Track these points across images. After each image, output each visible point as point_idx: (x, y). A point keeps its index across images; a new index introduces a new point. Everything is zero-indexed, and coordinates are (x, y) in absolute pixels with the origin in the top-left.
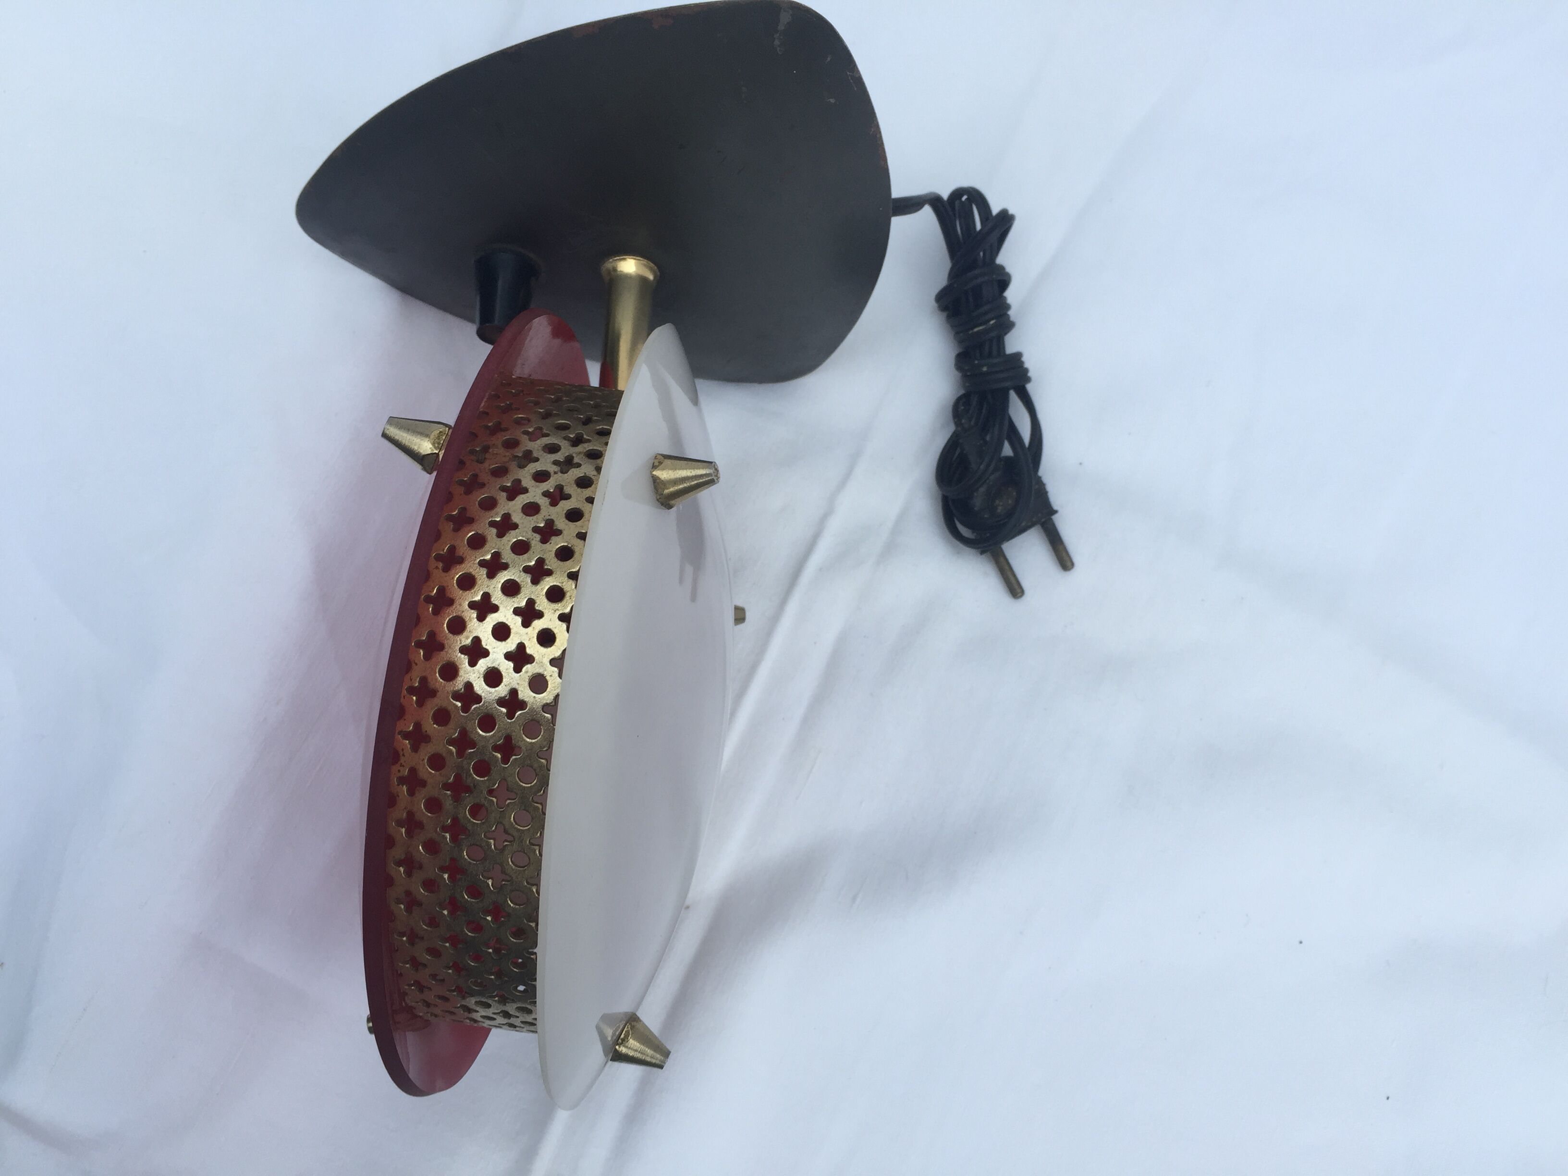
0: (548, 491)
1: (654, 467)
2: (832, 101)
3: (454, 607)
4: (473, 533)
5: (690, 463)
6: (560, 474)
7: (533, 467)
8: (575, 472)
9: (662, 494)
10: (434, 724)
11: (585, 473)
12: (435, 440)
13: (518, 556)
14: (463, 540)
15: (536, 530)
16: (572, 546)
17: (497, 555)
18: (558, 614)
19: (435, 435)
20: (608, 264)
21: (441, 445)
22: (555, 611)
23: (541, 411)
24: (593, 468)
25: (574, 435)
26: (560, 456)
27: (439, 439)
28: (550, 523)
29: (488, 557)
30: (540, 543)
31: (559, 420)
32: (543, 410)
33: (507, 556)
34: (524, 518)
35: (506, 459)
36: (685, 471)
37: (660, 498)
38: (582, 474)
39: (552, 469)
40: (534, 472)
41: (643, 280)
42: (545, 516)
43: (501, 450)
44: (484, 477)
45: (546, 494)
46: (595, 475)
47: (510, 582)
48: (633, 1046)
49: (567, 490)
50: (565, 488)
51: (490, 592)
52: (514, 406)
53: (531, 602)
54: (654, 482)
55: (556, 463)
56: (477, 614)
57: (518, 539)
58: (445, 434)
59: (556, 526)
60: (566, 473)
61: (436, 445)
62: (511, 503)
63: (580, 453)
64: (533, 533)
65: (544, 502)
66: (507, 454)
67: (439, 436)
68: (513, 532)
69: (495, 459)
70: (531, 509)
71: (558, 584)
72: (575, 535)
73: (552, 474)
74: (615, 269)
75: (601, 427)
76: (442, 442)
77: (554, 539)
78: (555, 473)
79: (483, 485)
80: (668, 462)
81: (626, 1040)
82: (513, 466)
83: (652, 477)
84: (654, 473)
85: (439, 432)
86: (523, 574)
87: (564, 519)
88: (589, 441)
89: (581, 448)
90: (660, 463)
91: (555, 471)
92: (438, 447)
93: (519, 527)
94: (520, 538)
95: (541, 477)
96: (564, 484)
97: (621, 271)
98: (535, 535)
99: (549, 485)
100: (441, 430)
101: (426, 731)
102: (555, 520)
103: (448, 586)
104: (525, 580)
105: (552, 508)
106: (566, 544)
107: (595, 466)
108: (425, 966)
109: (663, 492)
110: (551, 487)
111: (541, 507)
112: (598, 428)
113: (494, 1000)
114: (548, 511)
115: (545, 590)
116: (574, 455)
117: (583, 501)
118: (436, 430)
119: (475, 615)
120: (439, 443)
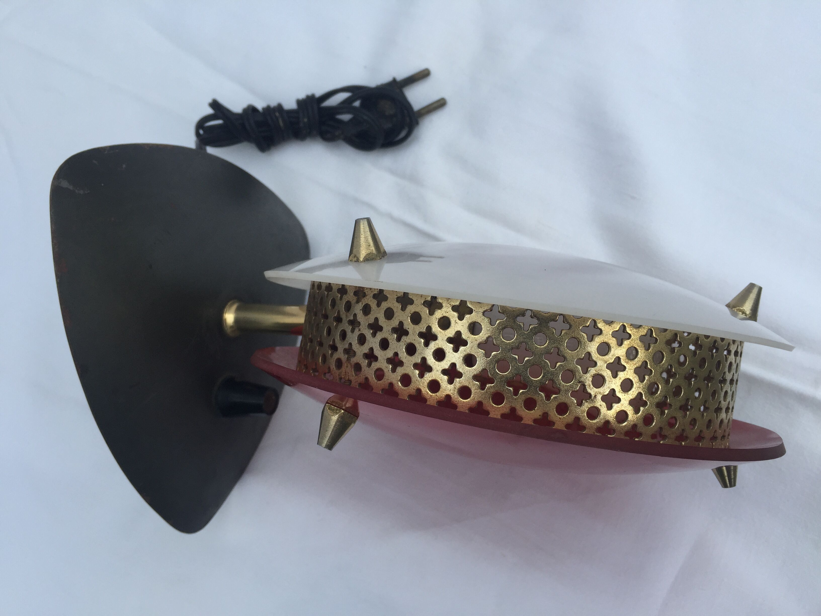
0: (371, 334)
1: (358, 260)
2: (124, 166)
3: (452, 395)
4: (399, 383)
5: (355, 236)
6: (361, 327)
7: (356, 346)
8: (359, 317)
9: (376, 255)
10: (535, 410)
11: (360, 310)
12: (334, 412)
13: (417, 350)
14: (405, 390)
15: (399, 339)
16: (411, 314)
17: (416, 366)
18: (458, 320)
19: (331, 412)
20: (229, 331)
21: (338, 408)
22: (456, 323)
23: (317, 348)
24: (357, 305)
25: (334, 322)
26: (348, 329)
27: (334, 410)
28: (394, 330)
29: (417, 372)
30: (408, 336)
31: (324, 335)
32: (317, 347)
33: (417, 359)
34: (390, 349)
35: (349, 366)
36: (361, 239)
37: (379, 257)
38: (361, 312)
39: (357, 333)
40: (358, 345)
41: (238, 310)
42: (389, 334)
43: (343, 369)
44: (361, 379)
45: (374, 335)
46: (362, 303)
47: (434, 356)
48: (747, 307)
49: (372, 321)
50: (370, 322)
51: (441, 369)
52: (314, 367)
53: (450, 340)
54: (368, 260)
55: (353, 331)
56: (457, 378)
57: (404, 351)
58: (330, 406)
59: (397, 325)
60: (360, 323)
61: (338, 411)
62: (379, 358)
63: (346, 316)
64: (401, 341)
65: (380, 336)
66: (346, 365)
67: (332, 410)
68: (400, 355)
69: (348, 373)
70: (384, 344)
71: (437, 322)
72: (403, 312)
73: (360, 332)
74: (232, 327)
75: (330, 306)
76: (336, 408)
77: (406, 327)
78: (359, 330)
79: (367, 379)
80: (354, 251)
81: (743, 311)
82: (354, 360)
83: (364, 261)
84: (361, 259)
85: (329, 410)
86: (429, 347)
87: (392, 320)
88: (339, 312)
89: (343, 316)
90: (355, 256)
91: (358, 331)
92: (339, 410)
93: (396, 351)
94: (404, 350)
95: (362, 340)
96: (368, 324)
97: (233, 324)
98: (402, 340)
99: (368, 333)
100: (327, 408)
101: (540, 415)
102: (392, 327)
103: (437, 399)
104: (433, 346)
105: (384, 329)
106: (409, 318)
107: (356, 304)
108: (701, 431)
109: (374, 254)
110: (369, 332)
111: (383, 337)
112: (330, 308)
113: (724, 387)
114: (386, 333)
115: (441, 331)
116: (348, 319)
117: (380, 309)
118: (328, 411)
119: (458, 380)
120: (337, 410)
